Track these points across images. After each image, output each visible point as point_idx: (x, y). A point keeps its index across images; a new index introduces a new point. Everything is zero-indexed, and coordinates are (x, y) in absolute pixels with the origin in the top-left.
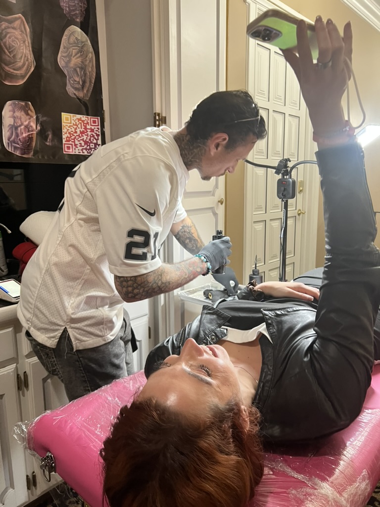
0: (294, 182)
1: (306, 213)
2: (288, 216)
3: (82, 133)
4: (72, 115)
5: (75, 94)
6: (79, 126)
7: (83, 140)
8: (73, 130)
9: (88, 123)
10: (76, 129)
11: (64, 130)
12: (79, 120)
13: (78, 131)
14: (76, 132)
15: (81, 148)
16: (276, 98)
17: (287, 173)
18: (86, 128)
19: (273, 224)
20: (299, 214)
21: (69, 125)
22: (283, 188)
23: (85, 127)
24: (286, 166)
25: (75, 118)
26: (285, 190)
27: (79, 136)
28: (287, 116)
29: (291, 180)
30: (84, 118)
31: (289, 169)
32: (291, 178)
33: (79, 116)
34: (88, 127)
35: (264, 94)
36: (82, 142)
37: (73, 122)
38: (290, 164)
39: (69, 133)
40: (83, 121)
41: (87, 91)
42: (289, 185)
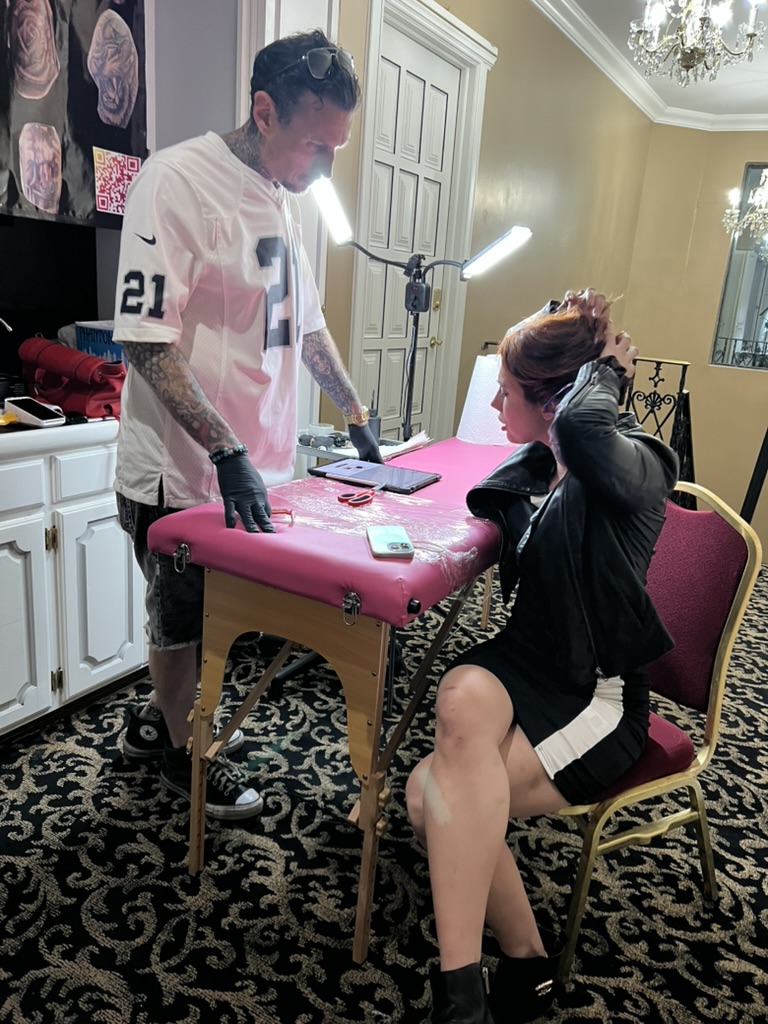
0: (428, 290)
1: (443, 345)
2: (418, 346)
3: (118, 180)
4: (105, 151)
5: (108, 119)
6: (115, 169)
7: (119, 191)
8: (108, 175)
9: (124, 166)
10: (111, 174)
11: (97, 175)
12: (115, 159)
13: (113, 176)
14: (111, 179)
15: (116, 204)
16: (406, 148)
17: (420, 275)
18: (122, 174)
19: (393, 358)
20: (432, 345)
21: (102, 166)
22: (413, 296)
23: (122, 171)
24: (418, 266)
25: (109, 157)
26: (416, 298)
27: (114, 184)
28: (421, 179)
29: (424, 286)
30: (119, 156)
31: (423, 270)
32: (424, 281)
33: (114, 154)
34: (125, 172)
35: (387, 141)
36: (118, 195)
37: (107, 162)
38: (424, 263)
39: (104, 180)
40: (119, 162)
41: (125, 115)
42: (422, 291)
